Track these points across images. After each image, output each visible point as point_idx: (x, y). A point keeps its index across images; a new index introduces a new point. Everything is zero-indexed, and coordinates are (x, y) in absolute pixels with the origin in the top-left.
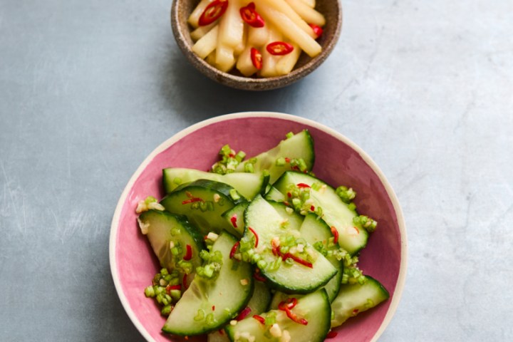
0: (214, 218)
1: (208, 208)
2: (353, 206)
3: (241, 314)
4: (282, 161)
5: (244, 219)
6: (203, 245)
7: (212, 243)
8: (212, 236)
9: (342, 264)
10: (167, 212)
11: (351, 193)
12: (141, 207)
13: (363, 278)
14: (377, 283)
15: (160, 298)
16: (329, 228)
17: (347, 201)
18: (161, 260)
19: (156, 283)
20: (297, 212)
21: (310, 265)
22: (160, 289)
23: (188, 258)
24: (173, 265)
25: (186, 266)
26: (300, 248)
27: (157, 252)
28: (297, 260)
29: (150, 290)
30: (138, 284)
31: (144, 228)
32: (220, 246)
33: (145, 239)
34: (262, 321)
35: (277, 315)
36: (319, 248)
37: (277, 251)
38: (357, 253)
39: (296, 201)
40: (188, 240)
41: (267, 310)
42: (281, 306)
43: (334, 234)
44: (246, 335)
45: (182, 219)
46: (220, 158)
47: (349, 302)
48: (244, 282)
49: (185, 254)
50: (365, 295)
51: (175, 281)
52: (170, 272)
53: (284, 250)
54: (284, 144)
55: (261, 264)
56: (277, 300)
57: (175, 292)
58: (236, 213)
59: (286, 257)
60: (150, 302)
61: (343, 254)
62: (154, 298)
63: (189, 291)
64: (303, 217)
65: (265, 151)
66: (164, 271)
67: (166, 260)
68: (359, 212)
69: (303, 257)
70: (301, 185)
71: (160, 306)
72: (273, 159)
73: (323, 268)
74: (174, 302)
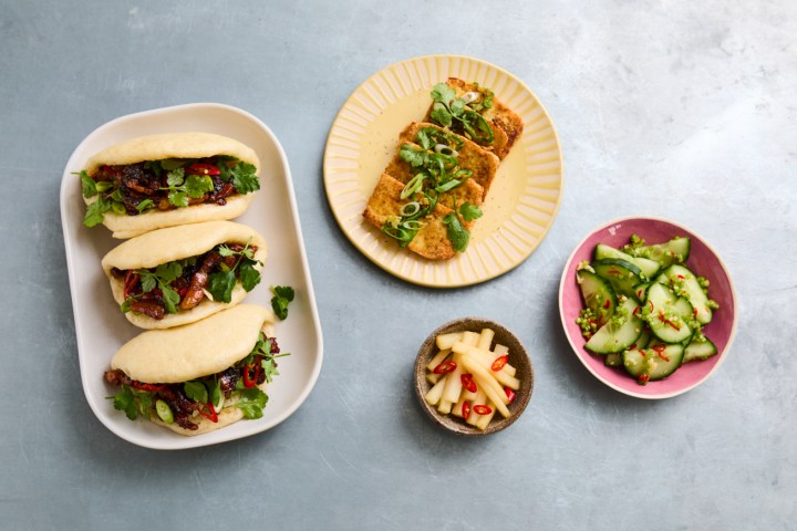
0: (625, 286)
1: (624, 279)
2: (706, 291)
3: (632, 347)
4: (669, 254)
5: (646, 294)
6: (617, 302)
7: (623, 302)
8: (624, 298)
9: (694, 331)
10: (597, 275)
11: (707, 283)
12: (580, 267)
13: (704, 340)
14: (712, 344)
15: (583, 326)
16: (692, 308)
17: (703, 288)
18: (587, 302)
19: (582, 316)
20: (675, 294)
21: (678, 329)
22: (585, 321)
23: (607, 307)
24: (595, 307)
25: (604, 311)
26: (676, 318)
27: (585, 295)
28: (672, 325)
29: (579, 320)
30: (572, 315)
31: (580, 280)
32: (628, 306)
33: (579, 286)
34: (643, 354)
35: (651, 352)
36: (685, 320)
37: (661, 318)
38: (705, 326)
39: (676, 288)
40: (608, 297)
41: (646, 347)
42: (654, 348)
43: (694, 312)
44: (632, 360)
45: (607, 282)
46: (630, 242)
47: (693, 351)
48: (638, 330)
49: (605, 303)
50: (703, 349)
51: (595, 318)
52: (592, 311)
53: (666, 318)
54: (672, 242)
55: (652, 324)
56: (653, 343)
57: (594, 325)
58: (642, 288)
59: (667, 322)
60: (577, 328)
61: (698, 325)
62: (580, 325)
63: (604, 328)
64: (678, 297)
65: (660, 243)
66: (588, 310)
67: (590, 302)
68: (709, 297)
69: (676, 324)
70: (680, 277)
71: (583, 330)
72: (663, 251)
73: (685, 332)
74: (592, 332)
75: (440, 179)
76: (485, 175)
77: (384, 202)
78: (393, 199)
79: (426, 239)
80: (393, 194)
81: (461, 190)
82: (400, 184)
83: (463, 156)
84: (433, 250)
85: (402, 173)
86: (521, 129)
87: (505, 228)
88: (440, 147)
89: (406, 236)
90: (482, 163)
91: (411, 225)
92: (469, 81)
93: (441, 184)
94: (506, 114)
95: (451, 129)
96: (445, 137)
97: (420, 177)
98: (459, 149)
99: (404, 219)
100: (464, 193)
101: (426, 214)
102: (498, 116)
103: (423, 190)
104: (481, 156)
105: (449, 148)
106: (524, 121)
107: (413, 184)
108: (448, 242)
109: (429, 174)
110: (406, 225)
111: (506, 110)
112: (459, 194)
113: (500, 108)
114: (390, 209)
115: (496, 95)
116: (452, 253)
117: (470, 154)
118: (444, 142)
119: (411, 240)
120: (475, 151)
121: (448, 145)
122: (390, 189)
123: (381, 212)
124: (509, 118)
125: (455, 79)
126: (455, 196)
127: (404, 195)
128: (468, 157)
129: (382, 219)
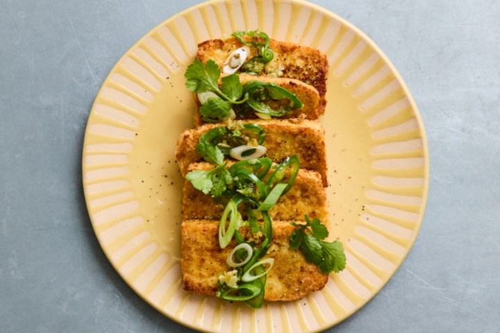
75: (258, 195)
76: (312, 154)
77: (203, 260)
78: (212, 251)
79: (280, 278)
80: (209, 245)
81: (292, 191)
82: (212, 225)
83: (273, 145)
84: (296, 288)
85: (205, 208)
86: (326, 63)
87: (372, 203)
88: (237, 152)
89: (255, 290)
90: (301, 143)
91: (254, 273)
92: (226, 36)
93: (263, 199)
94: (296, 54)
95: (237, 118)
96: (237, 133)
97: (232, 206)
98: (262, 141)
99: (241, 271)
100: (298, 194)
101: (266, 249)
102: (288, 62)
103: (245, 219)
104: (294, 135)
105: (249, 147)
106: (323, 49)
107: (228, 219)
108: (311, 267)
109: (242, 196)
110: (247, 277)
111: (293, 49)
112: (292, 197)
113: (284, 50)
114: (216, 265)
115: (270, 37)
116: (322, 279)
117: (279, 140)
118: (239, 142)
119: (263, 290)
120: (284, 133)
121: (245, 143)
122: (201, 239)
123: (204, 273)
124: (302, 57)
125: (206, 43)
126: (289, 202)
127: (224, 242)
128: (278, 144)
129: (211, 281)
